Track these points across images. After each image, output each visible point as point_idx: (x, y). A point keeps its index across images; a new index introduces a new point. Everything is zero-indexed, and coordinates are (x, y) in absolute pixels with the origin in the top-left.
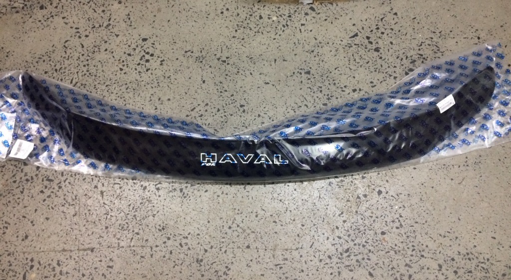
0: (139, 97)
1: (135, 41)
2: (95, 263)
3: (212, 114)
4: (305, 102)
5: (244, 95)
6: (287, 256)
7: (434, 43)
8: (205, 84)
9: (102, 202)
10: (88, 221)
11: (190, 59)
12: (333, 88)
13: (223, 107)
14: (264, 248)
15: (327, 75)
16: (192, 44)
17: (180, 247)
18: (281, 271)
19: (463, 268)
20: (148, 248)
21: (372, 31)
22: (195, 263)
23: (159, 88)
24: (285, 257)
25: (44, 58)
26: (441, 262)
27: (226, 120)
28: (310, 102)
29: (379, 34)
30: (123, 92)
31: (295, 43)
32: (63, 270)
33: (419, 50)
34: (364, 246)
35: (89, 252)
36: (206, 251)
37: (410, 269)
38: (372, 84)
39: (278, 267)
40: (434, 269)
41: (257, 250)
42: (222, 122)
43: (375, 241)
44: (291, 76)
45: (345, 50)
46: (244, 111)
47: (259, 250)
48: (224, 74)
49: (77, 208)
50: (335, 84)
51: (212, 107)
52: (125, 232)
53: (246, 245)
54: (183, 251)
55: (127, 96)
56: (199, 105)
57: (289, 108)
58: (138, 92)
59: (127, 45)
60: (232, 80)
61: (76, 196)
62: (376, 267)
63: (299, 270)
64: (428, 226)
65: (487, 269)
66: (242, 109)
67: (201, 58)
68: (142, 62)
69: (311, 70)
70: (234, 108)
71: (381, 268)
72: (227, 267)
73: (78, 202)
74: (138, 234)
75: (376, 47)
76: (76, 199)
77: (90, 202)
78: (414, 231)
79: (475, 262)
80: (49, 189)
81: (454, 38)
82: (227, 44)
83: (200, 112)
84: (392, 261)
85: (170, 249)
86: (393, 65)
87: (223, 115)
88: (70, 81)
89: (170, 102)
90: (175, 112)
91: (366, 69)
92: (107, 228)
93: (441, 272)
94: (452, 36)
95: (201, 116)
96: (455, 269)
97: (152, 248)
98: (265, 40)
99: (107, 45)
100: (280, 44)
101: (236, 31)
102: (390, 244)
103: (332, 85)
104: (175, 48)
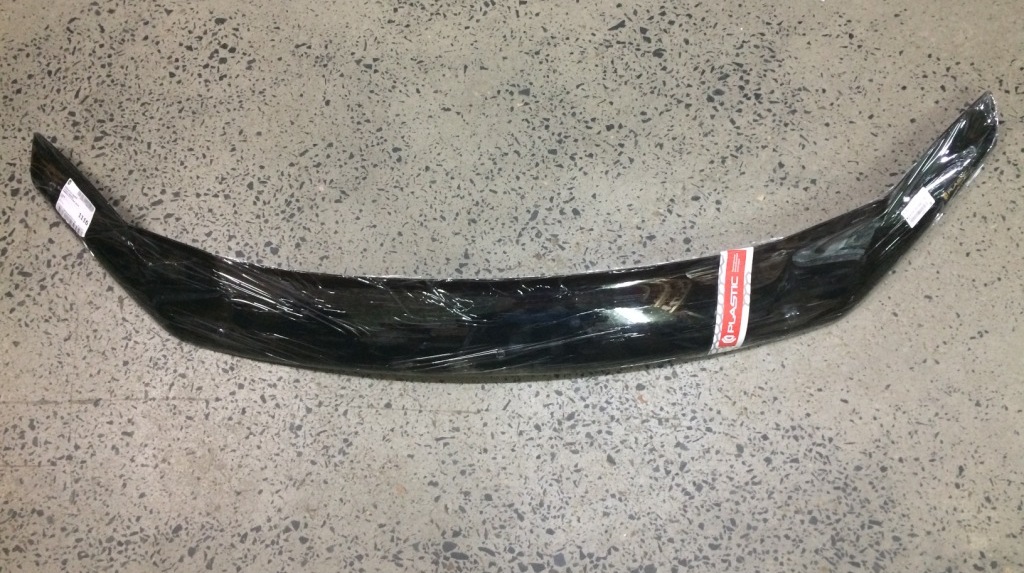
0: (203, 126)
1: (202, 22)
2: (100, 426)
3: (339, 163)
4: (516, 147)
5: (401, 130)
6: (460, 423)
7: (766, 44)
8: (330, 107)
9: (120, 316)
10: (91, 351)
11: (305, 60)
12: (570, 121)
13: (361, 151)
14: (418, 407)
15: (560, 98)
16: (310, 33)
17: (260, 402)
18: (446, 451)
19: (782, 453)
20: (200, 402)
21: (652, 18)
22: (288, 431)
23: (242, 112)
24: (455, 426)
25: (28, 50)
26: (743, 440)
27: (364, 176)
28: (525, 146)
29: (665, 25)
30: (173, 118)
31: (505, 37)
32: (39, 436)
33: (737, 55)
34: (602, 409)
35: (90, 407)
36: (309, 410)
37: (683, 452)
38: (643, 117)
39: (442, 442)
40: (728, 454)
41: (403, 412)
42: (357, 178)
43: (623, 400)
44: (494, 97)
45: (599, 52)
46: (399, 160)
47: (409, 412)
48: (367, 90)
49: (73, 325)
50: (574, 114)
51: (340, 150)
52: (159, 372)
53: (385, 402)
54: (265, 410)
55: (179, 124)
56: (315, 145)
57: (484, 155)
58: (202, 118)
59: (187, 30)
60: (381, 102)
61: (71, 305)
62: (621, 447)
63: (478, 450)
64: (725, 377)
65: (827, 457)
66: (395, 156)
67: (326, 59)
68: (214, 63)
69: (531, 88)
70: (381, 154)
71: (631, 448)
72: (346, 440)
73: (75, 316)
74: (183, 376)
75: (657, 48)
76: (72, 309)
77: (97, 316)
78: (698, 385)
79: (806, 443)
80: (22, 290)
81: (804, 35)
82: (376, 34)
83: (316, 159)
84: (651, 437)
85: (241, 405)
86: (686, 82)
87: (358, 165)
88: (74, 93)
89: (261, 139)
90: (269, 156)
91: (635, 88)
92: (126, 363)
93: (740, 460)
94: (801, 31)
95: (319, 165)
96: (768, 454)
97: (207, 402)
98: (449, 28)
99: (148, 30)
100: (477, 38)
101: (396, 10)
102: (651, 408)
103: (569, 116)
104: (277, 39)
